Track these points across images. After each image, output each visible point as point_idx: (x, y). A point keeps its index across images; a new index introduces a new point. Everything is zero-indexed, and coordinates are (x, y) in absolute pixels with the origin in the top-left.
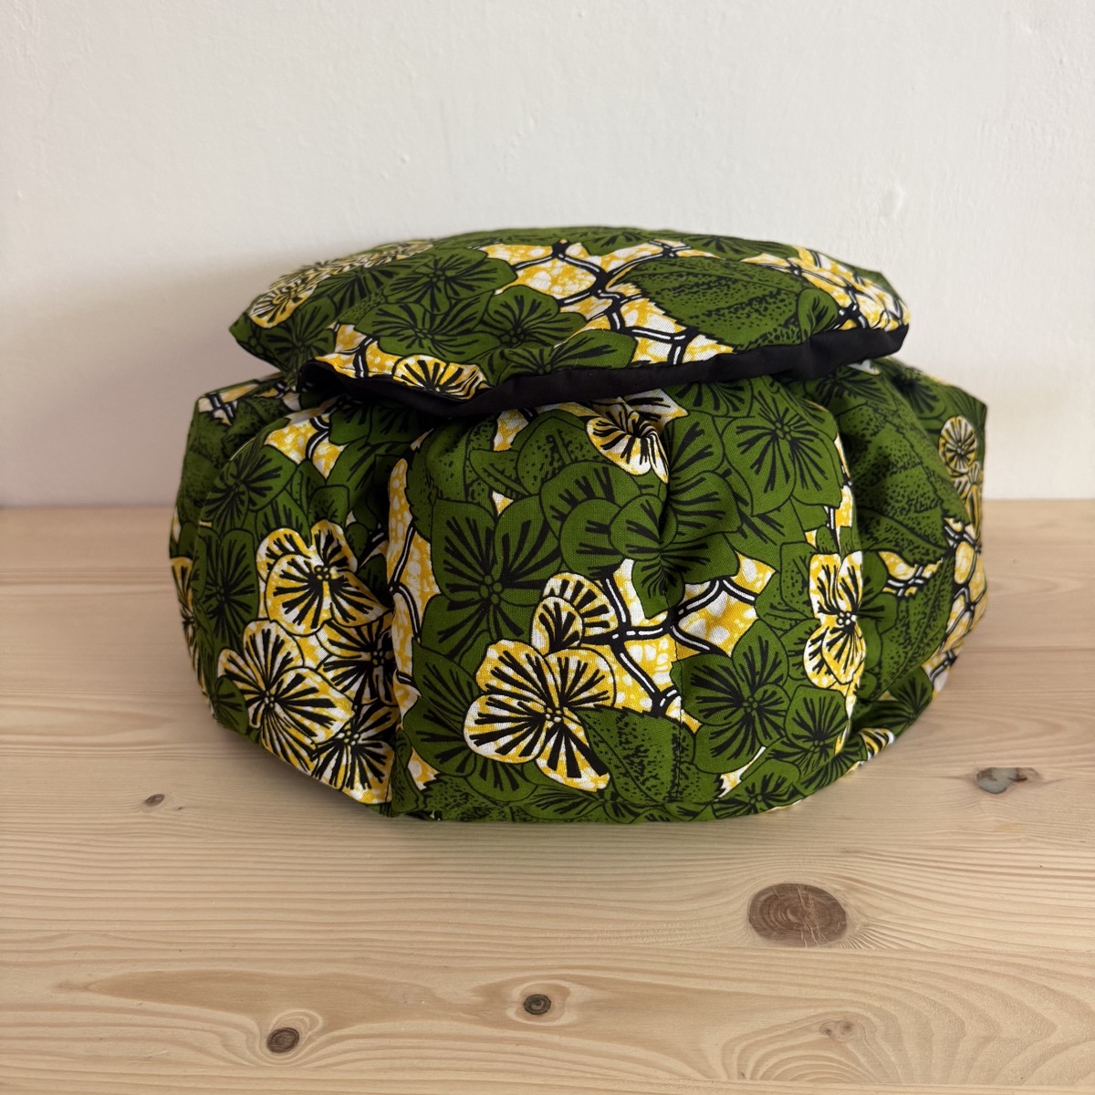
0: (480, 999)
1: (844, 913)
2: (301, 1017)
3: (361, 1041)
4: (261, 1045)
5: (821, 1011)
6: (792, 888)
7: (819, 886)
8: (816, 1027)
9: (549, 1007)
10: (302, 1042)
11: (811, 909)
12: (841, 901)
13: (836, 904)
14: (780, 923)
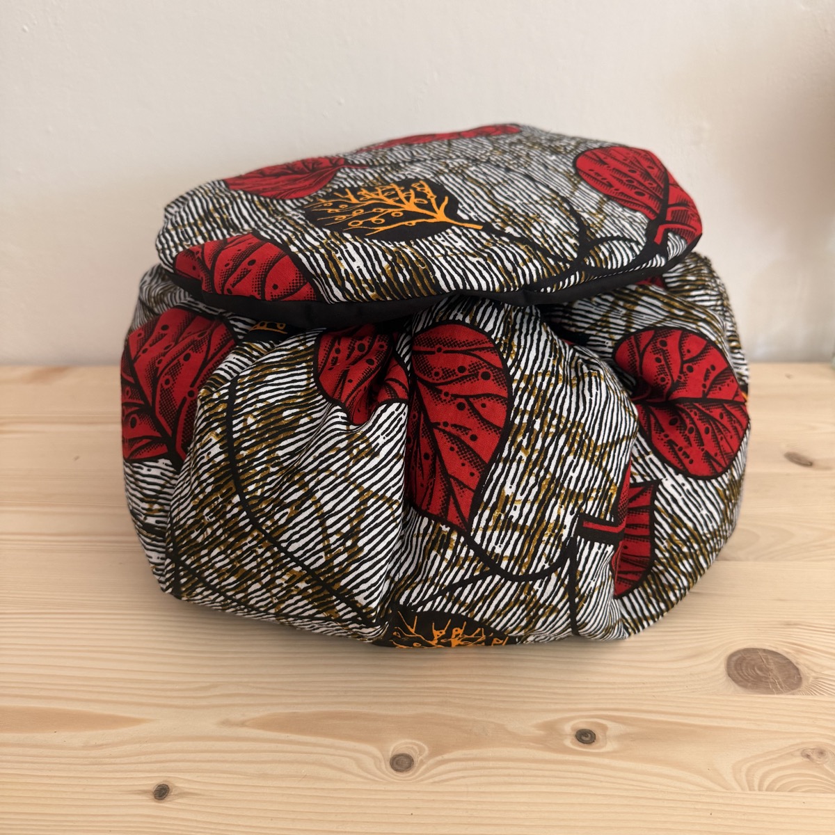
0: (542, 733)
1: (797, 669)
2: (411, 746)
3: (461, 763)
4: (386, 766)
5: (798, 741)
6: (754, 651)
7: (774, 650)
8: (798, 753)
9: (595, 739)
10: (416, 764)
11: (772, 666)
12: (794, 661)
13: (790, 662)
14: (752, 677)
